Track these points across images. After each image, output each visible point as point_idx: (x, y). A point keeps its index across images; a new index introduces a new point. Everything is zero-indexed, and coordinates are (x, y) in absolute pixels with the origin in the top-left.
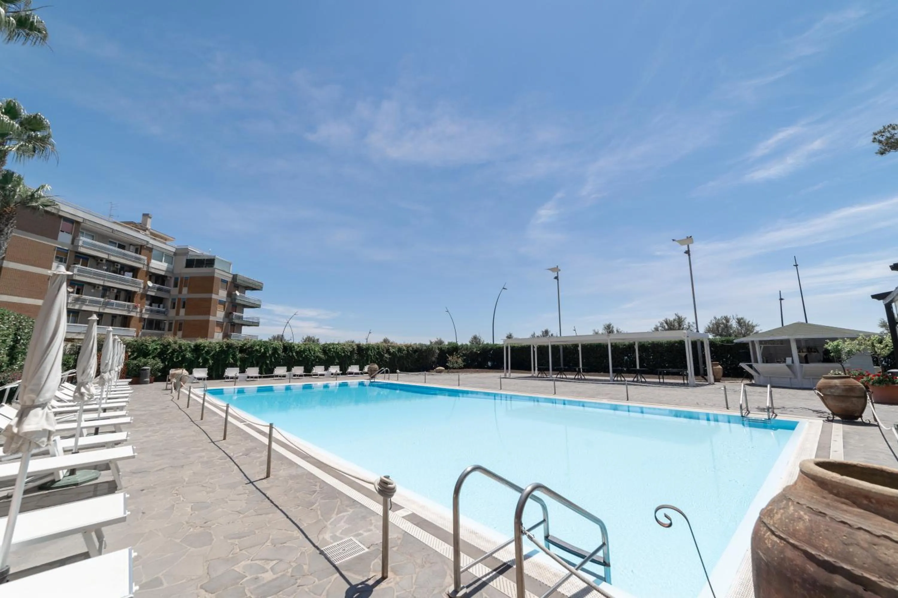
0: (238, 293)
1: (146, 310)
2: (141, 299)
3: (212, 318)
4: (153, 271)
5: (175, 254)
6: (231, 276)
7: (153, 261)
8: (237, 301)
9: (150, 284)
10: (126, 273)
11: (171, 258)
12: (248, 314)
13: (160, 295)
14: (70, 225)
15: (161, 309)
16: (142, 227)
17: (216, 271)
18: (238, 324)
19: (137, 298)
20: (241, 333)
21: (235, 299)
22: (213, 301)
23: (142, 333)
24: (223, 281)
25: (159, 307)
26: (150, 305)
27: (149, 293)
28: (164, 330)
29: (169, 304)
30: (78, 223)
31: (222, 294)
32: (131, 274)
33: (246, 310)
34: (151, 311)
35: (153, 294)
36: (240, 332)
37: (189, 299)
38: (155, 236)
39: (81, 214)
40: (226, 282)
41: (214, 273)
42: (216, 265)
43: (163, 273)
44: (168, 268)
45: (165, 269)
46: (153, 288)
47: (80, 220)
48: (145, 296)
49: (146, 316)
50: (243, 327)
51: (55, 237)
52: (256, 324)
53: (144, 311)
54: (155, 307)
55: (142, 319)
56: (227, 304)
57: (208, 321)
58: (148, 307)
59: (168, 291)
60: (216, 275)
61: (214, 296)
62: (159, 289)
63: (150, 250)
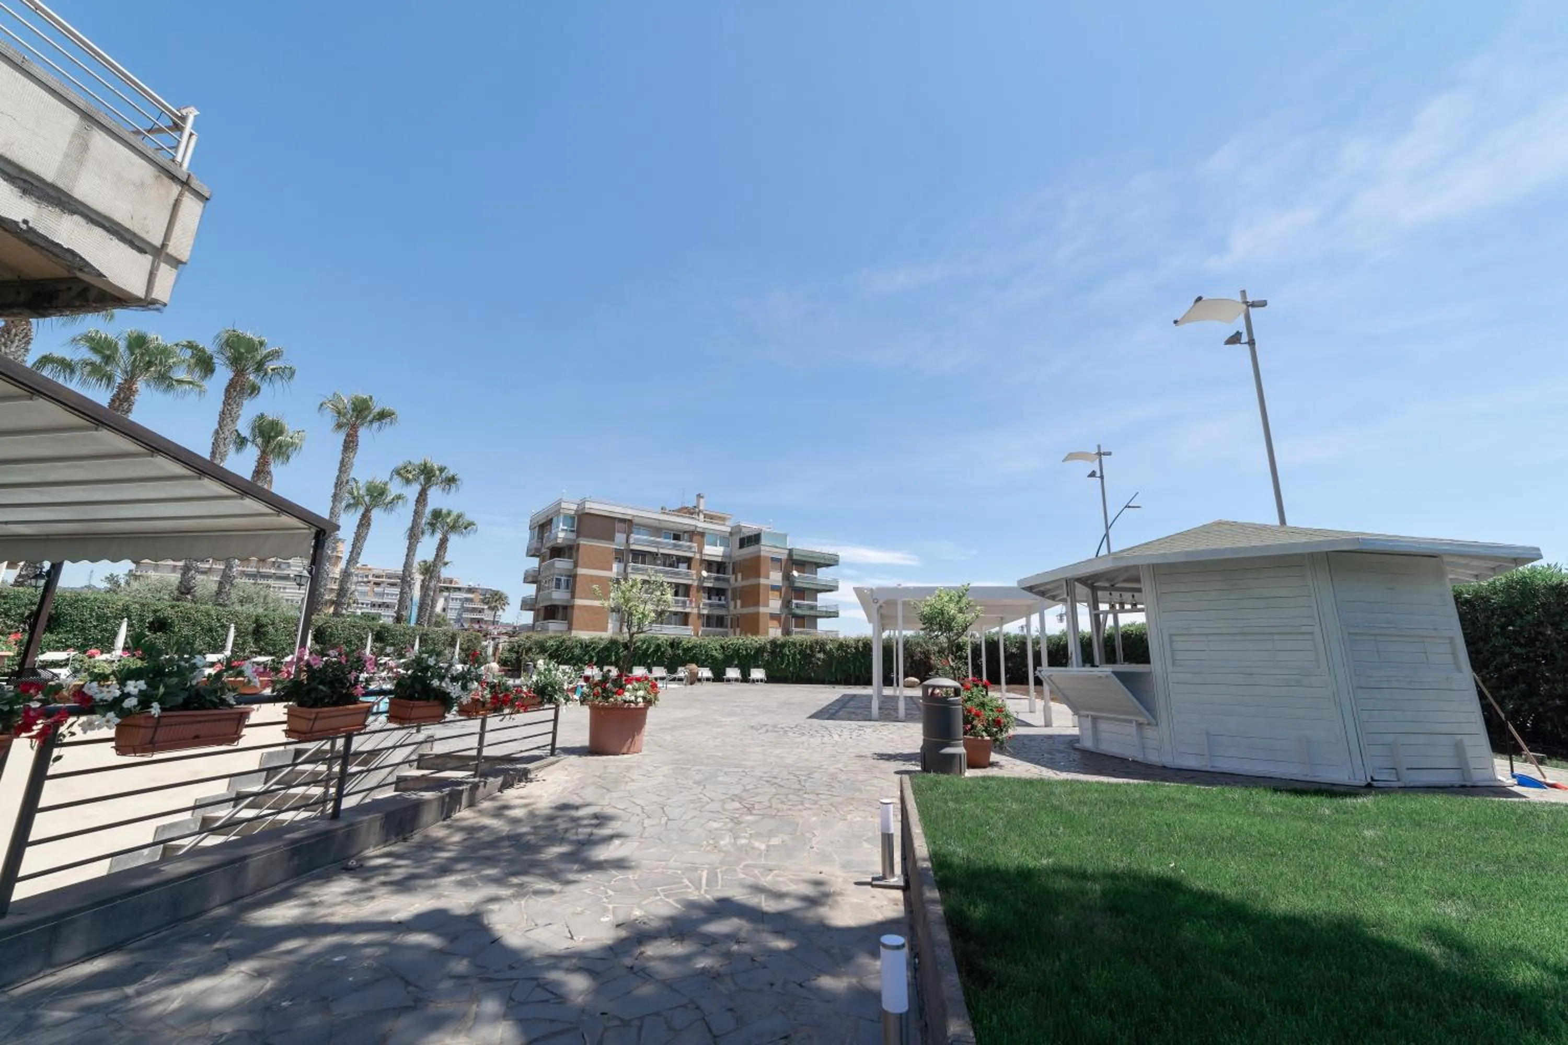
0: (795, 573)
1: (704, 604)
2: (698, 591)
3: (762, 610)
4: (707, 558)
5: (731, 534)
6: (787, 552)
7: (706, 547)
8: (796, 585)
9: (705, 574)
10: (680, 565)
11: (725, 540)
12: (823, 600)
13: (719, 585)
14: (623, 525)
15: (723, 602)
16: (692, 512)
17: (763, 548)
18: (810, 616)
19: (693, 592)
20: (816, 628)
21: (793, 582)
22: (762, 588)
23: (703, 631)
24: (773, 559)
25: (720, 600)
26: (709, 598)
27: (706, 585)
28: (727, 627)
29: (729, 593)
30: (630, 521)
31: (776, 577)
32: (685, 565)
33: (820, 596)
34: (711, 605)
35: (710, 585)
36: (815, 626)
37: (743, 587)
38: (710, 517)
39: (630, 512)
40: (780, 560)
41: (760, 551)
42: (763, 541)
43: (719, 559)
44: (724, 552)
45: (721, 554)
46: (708, 578)
47: (629, 517)
48: (701, 588)
49: (705, 612)
50: (819, 621)
51: (611, 539)
52: (835, 615)
53: (701, 606)
54: (715, 600)
55: (700, 616)
56: (783, 590)
57: (757, 615)
58: (707, 601)
59: (727, 580)
60: (762, 553)
61: (763, 581)
62: (717, 579)
63: (702, 534)
